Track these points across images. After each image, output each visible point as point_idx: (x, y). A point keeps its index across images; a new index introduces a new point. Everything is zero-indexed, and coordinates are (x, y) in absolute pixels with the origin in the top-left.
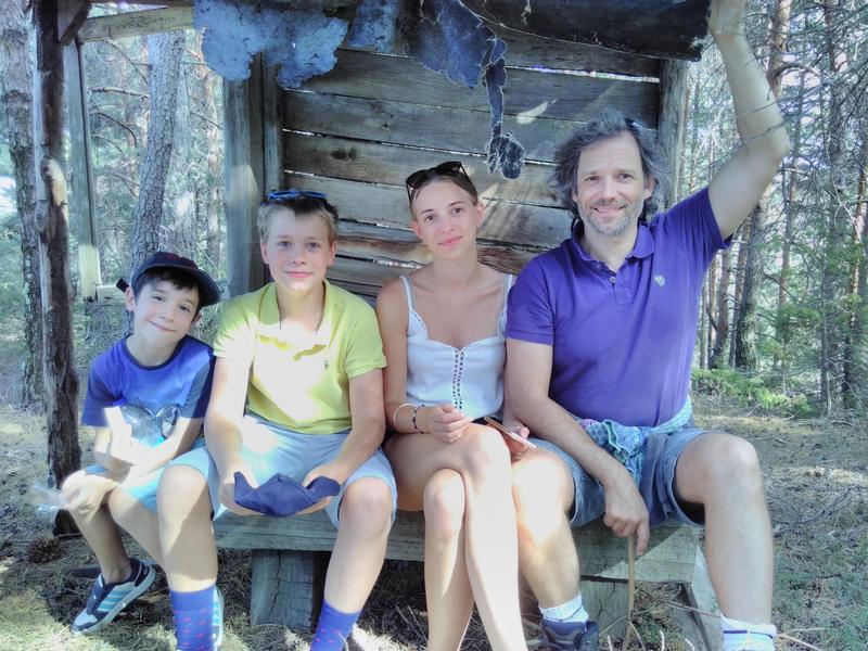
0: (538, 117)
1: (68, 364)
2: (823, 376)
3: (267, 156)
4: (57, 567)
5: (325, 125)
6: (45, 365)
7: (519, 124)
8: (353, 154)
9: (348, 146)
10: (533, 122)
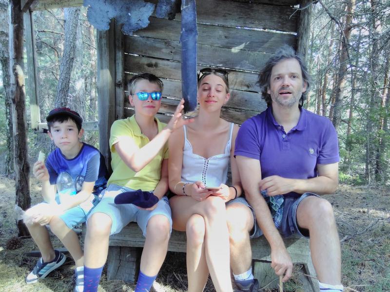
0: (241, 50)
1: (25, 159)
2: (367, 166)
3: (117, 65)
4: (20, 251)
5: (144, 51)
6: (14, 160)
7: (232, 53)
8: (156, 65)
9: (154, 61)
10: (239, 52)
